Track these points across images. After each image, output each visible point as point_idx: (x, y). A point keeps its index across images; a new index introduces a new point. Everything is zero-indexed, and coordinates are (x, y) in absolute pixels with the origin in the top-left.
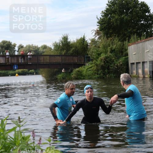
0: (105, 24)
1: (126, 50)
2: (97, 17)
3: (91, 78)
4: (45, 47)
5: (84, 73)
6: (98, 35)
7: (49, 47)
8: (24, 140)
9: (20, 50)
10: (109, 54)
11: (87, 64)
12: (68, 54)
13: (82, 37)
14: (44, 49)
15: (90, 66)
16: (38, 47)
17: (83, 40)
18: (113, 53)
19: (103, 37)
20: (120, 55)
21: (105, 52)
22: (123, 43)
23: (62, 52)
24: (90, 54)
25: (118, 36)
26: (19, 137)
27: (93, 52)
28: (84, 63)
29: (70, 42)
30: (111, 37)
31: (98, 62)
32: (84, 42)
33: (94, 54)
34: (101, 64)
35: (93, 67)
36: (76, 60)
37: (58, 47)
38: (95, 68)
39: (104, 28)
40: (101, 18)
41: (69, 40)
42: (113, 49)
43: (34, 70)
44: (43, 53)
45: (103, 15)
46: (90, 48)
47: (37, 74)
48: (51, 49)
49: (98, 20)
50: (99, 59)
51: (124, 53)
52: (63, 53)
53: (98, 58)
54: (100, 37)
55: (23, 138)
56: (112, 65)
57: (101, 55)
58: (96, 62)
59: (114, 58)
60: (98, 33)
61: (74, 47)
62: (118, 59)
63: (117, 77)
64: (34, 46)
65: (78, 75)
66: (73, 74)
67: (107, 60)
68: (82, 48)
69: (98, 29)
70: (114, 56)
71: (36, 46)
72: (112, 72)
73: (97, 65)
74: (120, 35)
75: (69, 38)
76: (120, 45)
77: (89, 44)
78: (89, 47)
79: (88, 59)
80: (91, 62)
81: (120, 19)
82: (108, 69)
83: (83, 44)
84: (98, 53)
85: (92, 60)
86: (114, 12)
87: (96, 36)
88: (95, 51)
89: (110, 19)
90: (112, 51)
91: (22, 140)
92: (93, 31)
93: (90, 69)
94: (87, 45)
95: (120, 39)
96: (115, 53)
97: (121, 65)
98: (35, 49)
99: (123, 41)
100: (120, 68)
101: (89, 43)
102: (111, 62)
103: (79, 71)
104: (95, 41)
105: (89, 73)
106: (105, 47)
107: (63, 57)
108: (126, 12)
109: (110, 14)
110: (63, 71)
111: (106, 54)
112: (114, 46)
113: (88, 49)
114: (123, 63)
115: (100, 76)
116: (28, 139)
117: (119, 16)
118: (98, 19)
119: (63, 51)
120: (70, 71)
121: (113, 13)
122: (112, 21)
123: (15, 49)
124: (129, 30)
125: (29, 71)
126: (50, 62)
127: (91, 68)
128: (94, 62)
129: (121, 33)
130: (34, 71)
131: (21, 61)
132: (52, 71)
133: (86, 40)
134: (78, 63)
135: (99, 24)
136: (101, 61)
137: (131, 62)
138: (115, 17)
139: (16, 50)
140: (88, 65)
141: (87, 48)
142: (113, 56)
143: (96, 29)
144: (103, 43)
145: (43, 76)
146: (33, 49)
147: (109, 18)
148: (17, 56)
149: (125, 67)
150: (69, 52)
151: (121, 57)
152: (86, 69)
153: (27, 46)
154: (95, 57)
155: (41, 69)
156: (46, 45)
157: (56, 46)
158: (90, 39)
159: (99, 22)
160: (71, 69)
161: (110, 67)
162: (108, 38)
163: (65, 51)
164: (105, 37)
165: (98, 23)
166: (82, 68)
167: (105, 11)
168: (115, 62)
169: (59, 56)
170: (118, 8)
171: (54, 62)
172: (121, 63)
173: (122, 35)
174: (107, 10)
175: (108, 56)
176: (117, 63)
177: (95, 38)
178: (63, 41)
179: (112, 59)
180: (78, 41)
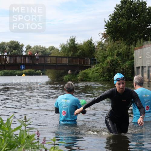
0: (112, 27)
1: (132, 54)
2: (105, 20)
3: (97, 80)
4: (52, 48)
5: (90, 75)
6: (105, 38)
7: (56, 48)
8: (29, 139)
9: (27, 51)
10: (115, 57)
12: (75, 56)
13: (90, 40)
14: (51, 50)
15: (96, 69)
16: (45, 48)
17: (90, 43)
18: (119, 57)
19: (110, 41)
20: (127, 58)
21: (112, 55)
22: (130, 47)
23: (69, 54)
24: (96, 57)
26: (24, 136)
27: (99, 55)
28: (90, 65)
29: (77, 44)
30: (118, 41)
31: (104, 65)
32: (91, 44)
33: (100, 56)
34: (107, 67)
35: (99, 70)
36: (82, 62)
37: (65, 49)
38: (101, 70)
39: (112, 31)
40: (108, 22)
41: (76, 42)
42: (119, 52)
43: (41, 71)
44: (50, 54)
45: (111, 18)
46: (97, 51)
47: (43, 74)
48: (58, 50)
49: (105, 24)
50: (106, 62)
51: (130, 57)
52: (70, 55)
53: (104, 61)
54: (107, 40)
55: (28, 137)
56: (118, 68)
57: (108, 58)
58: (102, 65)
59: (120, 62)
60: (105, 36)
61: (80, 49)
62: (124, 62)
64: (41, 47)
65: (84, 77)
66: (79, 76)
67: (113, 63)
68: (89, 50)
69: (106, 33)
71: (44, 47)
73: (103, 68)
74: (126, 39)
75: (76, 40)
76: (126, 49)
77: (96, 47)
78: (95, 50)
79: (94, 61)
80: (97, 65)
81: (127, 23)
83: (90, 47)
84: (105, 55)
85: (98, 63)
86: (122, 16)
87: (103, 40)
88: (102, 53)
89: (117, 22)
90: (119, 54)
91: (27, 139)
92: (100, 34)
93: (96, 71)
94: (94, 48)
95: (126, 43)
96: (121, 57)
97: (127, 68)
98: (42, 50)
99: (129, 45)
100: (125, 71)
101: (96, 46)
102: (117, 65)
103: (85, 73)
104: (101, 44)
105: (95, 75)
106: (112, 50)
107: (70, 59)
108: (134, 17)
109: (117, 18)
110: (69, 73)
111: (112, 58)
112: (121, 50)
113: (94, 51)
114: (129, 67)
115: (106, 79)
116: (33, 139)
117: (127, 20)
118: (106, 22)
119: (70, 53)
120: (76, 73)
122: (119, 24)
123: (22, 49)
124: (136, 35)
125: (36, 71)
126: (56, 64)
127: (97, 70)
128: (100, 64)
129: (128, 37)
130: (41, 72)
131: (28, 61)
132: (59, 72)
133: (93, 42)
134: (84, 65)
135: (107, 27)
136: (107, 64)
137: (137, 66)
138: (123, 21)
139: (23, 51)
140: (94, 67)
141: (94, 50)
142: (119, 60)
143: (103, 33)
144: (109, 46)
145: (50, 77)
146: (40, 50)
148: (25, 56)
149: (131, 71)
150: (76, 54)
151: (127, 61)
152: (92, 71)
153: (34, 47)
154: (101, 60)
155: (48, 70)
156: (54, 47)
159: (107, 25)
160: (77, 71)
161: (116, 70)
162: (114, 41)
163: (72, 53)
164: (112, 41)
165: (105, 26)
166: (88, 70)
167: (113, 15)
168: (121, 65)
169: (66, 57)
170: (126, 12)
171: (61, 64)
172: (127, 67)
173: (129, 39)
174: (115, 14)
175: (115, 59)
176: (123, 66)
177: (102, 41)
178: (70, 43)
179: (118, 62)
180: (85, 43)
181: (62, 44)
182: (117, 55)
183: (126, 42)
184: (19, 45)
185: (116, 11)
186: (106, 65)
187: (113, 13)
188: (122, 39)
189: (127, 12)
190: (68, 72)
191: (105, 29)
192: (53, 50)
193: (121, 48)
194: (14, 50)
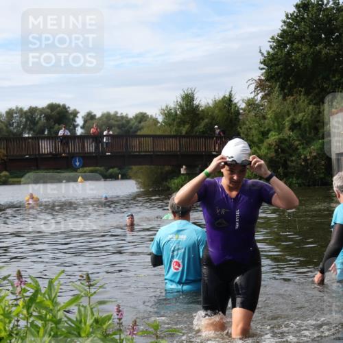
0: (277, 65)
2: (260, 50)
4: (142, 117)
6: (263, 90)
7: (151, 116)
9: (87, 125)
10: (287, 133)
12: (194, 134)
13: (227, 95)
14: (140, 122)
16: (127, 118)
17: (228, 102)
18: (295, 131)
20: (313, 134)
21: (278, 128)
22: (320, 108)
23: (181, 128)
24: (243, 133)
25: (307, 93)
27: (250, 128)
29: (198, 106)
30: (292, 95)
31: (262, 152)
32: (230, 105)
33: (253, 132)
34: (269, 155)
36: (211, 146)
37: (171, 118)
39: (277, 73)
40: (268, 53)
41: (196, 102)
42: (296, 122)
43: (120, 169)
44: (140, 129)
45: (275, 44)
46: (245, 120)
47: (125, 177)
48: (155, 121)
49: (262, 58)
50: (265, 144)
51: (321, 131)
52: (184, 130)
53: (262, 141)
54: (266, 95)
55: (97, 321)
56: (294, 158)
57: (270, 135)
58: (259, 151)
59: (297, 143)
60: (261, 85)
61: (207, 118)
62: (307, 144)
63: (305, 185)
64: (119, 115)
67: (283, 146)
68: (227, 119)
69: (263, 78)
70: (298, 137)
71: (124, 114)
72: (293, 173)
74: (311, 91)
75: (196, 96)
76: (312, 112)
77: (241, 111)
78: (241, 117)
81: (312, 53)
82: (285, 166)
83: (229, 111)
84: (262, 130)
86: (299, 38)
87: (258, 94)
88: (256, 125)
89: (289, 54)
90: (294, 126)
91: (95, 324)
92: (250, 82)
94: (239, 114)
95: (311, 101)
96: (300, 132)
97: (315, 157)
98: (120, 123)
99: (318, 104)
100: (311, 164)
101: (242, 109)
102: (291, 152)
104: (254, 104)
106: (278, 117)
107: (184, 140)
108: (327, 39)
109: (289, 42)
110: (183, 171)
111: (279, 134)
112: (300, 115)
113: (239, 122)
114: (318, 154)
117: (311, 48)
118: (263, 54)
119: (184, 127)
121: (297, 40)
122: (293, 58)
123: (75, 121)
124: (334, 79)
125: (107, 170)
126: (153, 152)
128: (252, 150)
129: (315, 85)
130: (118, 172)
131: (90, 147)
132: (159, 171)
135: (265, 65)
136: (269, 149)
138: (301, 49)
139: (78, 125)
141: (237, 119)
142: (295, 138)
143: (257, 78)
144: (273, 109)
145: (138, 183)
146: (116, 123)
147: (288, 51)
148: (82, 137)
149: (323, 162)
150: (196, 128)
151: (314, 140)
153: (103, 115)
154: (255, 139)
155: (135, 168)
156: (145, 114)
157: (169, 115)
158: (243, 100)
159: (264, 61)
160: (200, 166)
161: (289, 163)
163: (187, 126)
165: (261, 63)
167: (278, 36)
168: (301, 150)
169: (174, 137)
170: (308, 29)
171: (163, 152)
172: (315, 154)
173: (316, 91)
174: (284, 34)
175: (286, 137)
176: (305, 153)
177: (256, 97)
178: (184, 104)
179: (293, 145)
180: (217, 104)
181: (164, 107)
182: (292, 129)
183: (310, 97)
184: (67, 112)
185: (285, 28)
186: (266, 151)
187: (280, 32)
188: (301, 91)
189: (313, 30)
190: (180, 171)
191: (262, 69)
192: (145, 121)
193: (299, 113)
194: (57, 125)
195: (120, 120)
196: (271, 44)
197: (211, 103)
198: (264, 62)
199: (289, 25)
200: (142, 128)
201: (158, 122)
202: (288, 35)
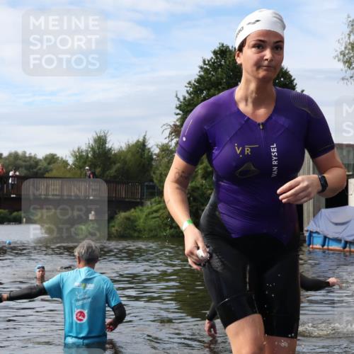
2: (177, 95)
3: (157, 235)
4: (52, 159)
5: (141, 223)
7: (62, 159)
10: (200, 181)
11: (149, 203)
13: (141, 140)
14: (49, 164)
15: (154, 208)
16: (35, 158)
17: (141, 147)
18: (208, 180)
24: (156, 179)
28: (141, 199)
29: (110, 150)
32: (143, 150)
35: (161, 211)
37: (82, 160)
38: (166, 212)
40: (185, 98)
41: (108, 145)
44: (47, 171)
45: (191, 89)
46: (158, 166)
48: (65, 163)
49: (178, 103)
60: (175, 131)
61: (119, 162)
65: (126, 228)
67: (195, 194)
69: (178, 123)
71: (33, 155)
75: (108, 139)
77: (154, 157)
78: (154, 163)
79: (150, 190)
80: (157, 199)
83: (142, 156)
86: (216, 85)
87: (172, 140)
92: (165, 127)
93: (155, 215)
94: (151, 159)
98: (28, 163)
101: (155, 154)
103: (128, 219)
104: (168, 150)
105: (152, 223)
109: (206, 89)
111: (192, 182)
113: (151, 167)
115: (177, 232)
118: (179, 99)
121: (213, 86)
125: (11, 213)
127: (156, 211)
133: (149, 146)
134: (127, 200)
135: (180, 110)
140: (150, 206)
141: (150, 165)
142: (208, 187)
143: (172, 124)
146: (24, 163)
147: (204, 97)
150: (107, 173)
152: (145, 214)
156: (56, 155)
157: (80, 157)
158: (157, 146)
159: (180, 106)
165: (177, 108)
166: (136, 212)
167: (195, 81)
170: (225, 76)
174: (201, 80)
175: (199, 186)
177: (170, 143)
178: (96, 147)
179: (205, 194)
180: (130, 148)
181: (76, 149)
185: (202, 73)
187: (197, 77)
189: (229, 77)
191: (177, 114)
192: (54, 162)
195: (28, 161)
196: (188, 89)
197: (124, 147)
198: (179, 108)
199: (206, 71)
200: (51, 170)
201: (68, 164)
202: (205, 81)
